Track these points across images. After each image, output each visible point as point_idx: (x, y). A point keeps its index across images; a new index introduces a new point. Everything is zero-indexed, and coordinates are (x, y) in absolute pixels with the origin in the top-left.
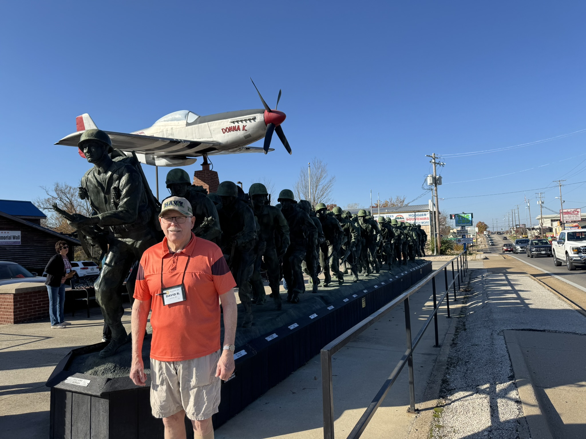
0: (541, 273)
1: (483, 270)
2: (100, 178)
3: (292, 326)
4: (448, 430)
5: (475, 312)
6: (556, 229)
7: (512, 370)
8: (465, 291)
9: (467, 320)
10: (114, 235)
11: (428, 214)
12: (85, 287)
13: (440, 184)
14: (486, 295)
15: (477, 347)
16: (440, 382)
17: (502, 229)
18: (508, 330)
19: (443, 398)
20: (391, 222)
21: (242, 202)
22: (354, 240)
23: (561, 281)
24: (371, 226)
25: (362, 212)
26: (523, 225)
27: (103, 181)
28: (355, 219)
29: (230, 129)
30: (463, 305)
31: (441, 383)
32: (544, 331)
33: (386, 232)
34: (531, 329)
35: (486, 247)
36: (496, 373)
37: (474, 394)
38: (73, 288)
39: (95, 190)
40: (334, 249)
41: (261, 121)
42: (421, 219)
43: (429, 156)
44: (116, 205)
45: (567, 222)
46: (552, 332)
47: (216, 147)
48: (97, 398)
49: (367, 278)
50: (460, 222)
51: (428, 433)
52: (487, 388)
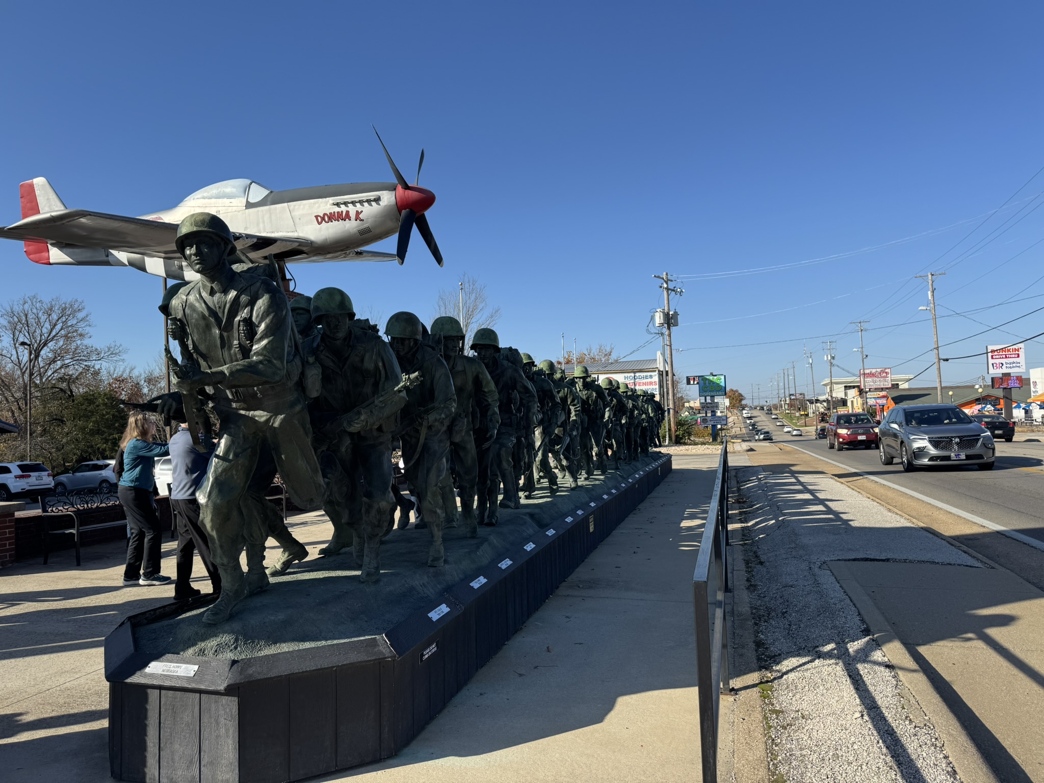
0: (846, 472)
1: (755, 469)
2: (213, 302)
3: (503, 564)
4: (792, 716)
5: (767, 535)
6: (852, 402)
7: (863, 621)
8: (738, 502)
9: (758, 548)
10: (231, 405)
11: (655, 375)
12: (67, 509)
13: (676, 325)
14: (777, 508)
15: (793, 589)
16: (752, 646)
17: (767, 402)
18: (832, 560)
19: (767, 669)
20: (619, 388)
21: (430, 349)
22: (574, 418)
23: (881, 484)
24: (596, 394)
25: (581, 370)
26: (801, 394)
27: (220, 308)
28: (570, 382)
29: (331, 217)
30: (743, 525)
31: (754, 647)
32: (888, 560)
33: (614, 405)
34: (868, 558)
35: (742, 432)
36: (840, 626)
37: (815, 659)
38: (44, 510)
39: (202, 323)
40: (544, 433)
41: (390, 205)
42: (645, 384)
43: (659, 277)
44: (245, 352)
45: (870, 389)
46: (900, 561)
47: (304, 249)
48: (214, 696)
49: (587, 483)
50: (705, 389)
51: (762, 722)
52: (833, 650)
